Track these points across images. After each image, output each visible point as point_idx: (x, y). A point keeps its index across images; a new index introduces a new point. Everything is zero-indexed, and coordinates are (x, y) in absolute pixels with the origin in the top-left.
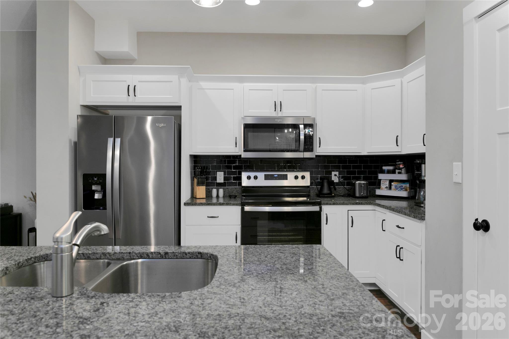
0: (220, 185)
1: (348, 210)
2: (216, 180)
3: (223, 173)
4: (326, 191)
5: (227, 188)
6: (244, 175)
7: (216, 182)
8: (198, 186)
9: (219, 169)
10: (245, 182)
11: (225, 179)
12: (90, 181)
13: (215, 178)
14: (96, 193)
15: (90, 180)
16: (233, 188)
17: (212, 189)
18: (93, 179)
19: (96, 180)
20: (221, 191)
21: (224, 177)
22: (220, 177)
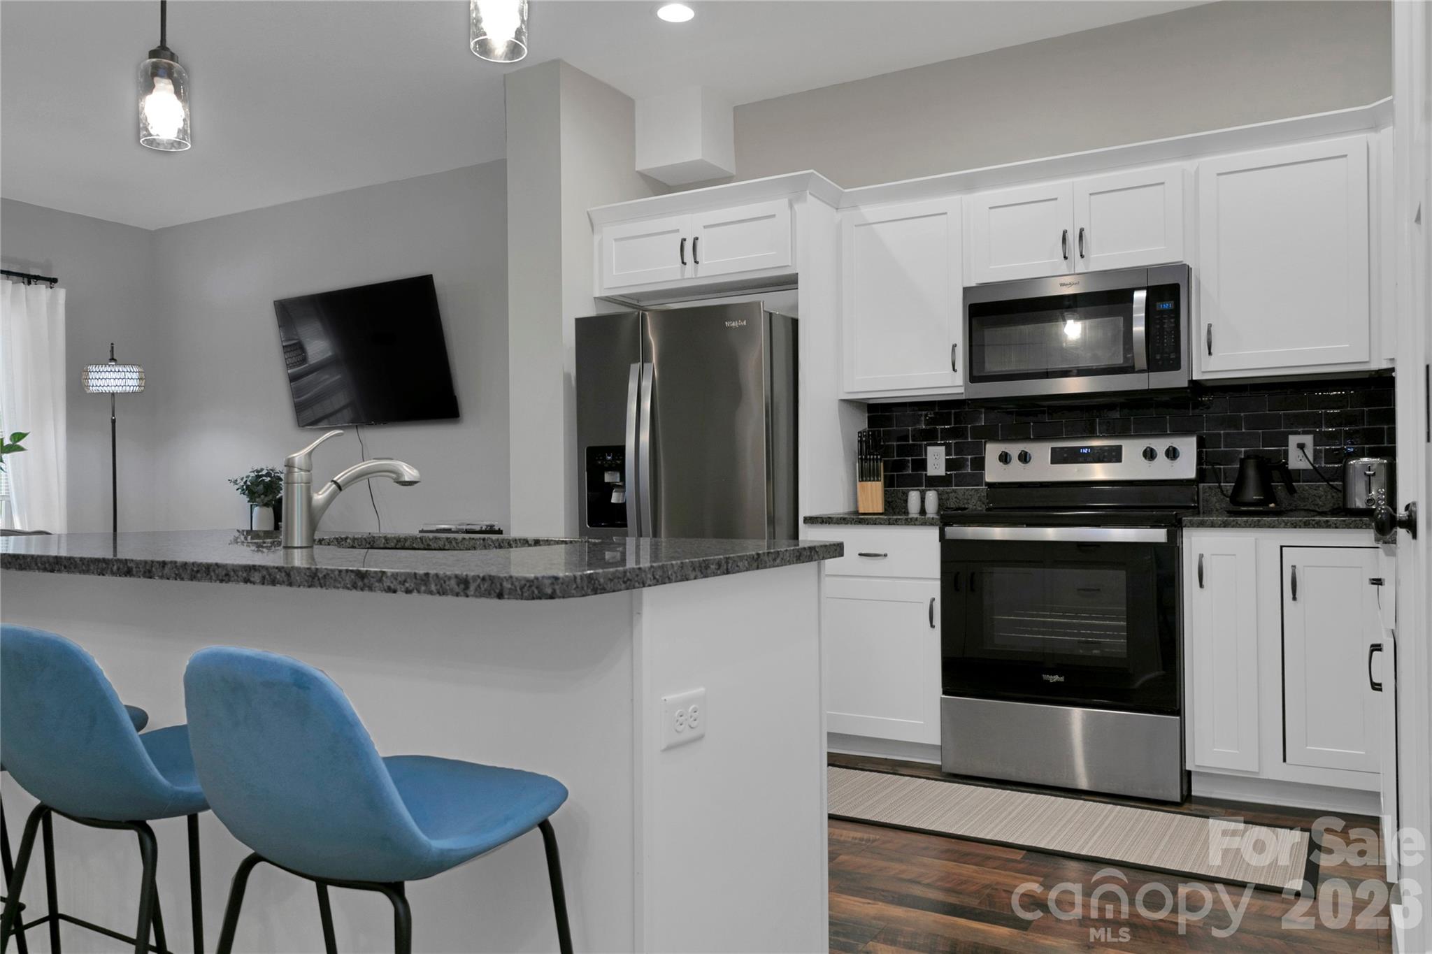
0: (934, 482)
1: (1282, 547)
2: (925, 469)
3: (943, 448)
4: (1252, 494)
5: (954, 491)
6: (992, 451)
7: (926, 475)
8: (862, 481)
9: (930, 437)
10: (994, 472)
11: (950, 465)
13: (922, 464)
14: (615, 492)
16: (968, 489)
17: (909, 491)
20: (932, 497)
21: (947, 461)
22: (936, 460)
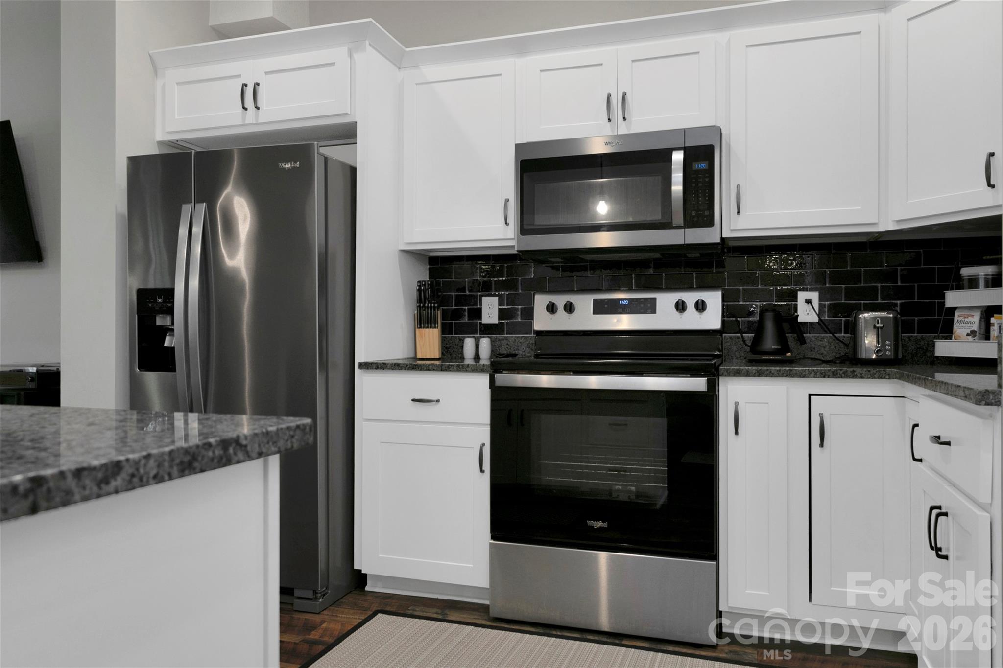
0: (488, 330)
1: (810, 396)
2: (480, 318)
3: (496, 299)
4: (770, 343)
5: (506, 338)
6: (541, 301)
7: (481, 323)
8: (421, 328)
9: (487, 289)
10: (542, 321)
11: (502, 314)
12: (150, 305)
13: (478, 313)
14: (169, 335)
15: (150, 302)
16: (519, 337)
17: (465, 337)
18: (155, 301)
19: (160, 303)
20: (485, 343)
21: (500, 310)
22: (490, 309)
